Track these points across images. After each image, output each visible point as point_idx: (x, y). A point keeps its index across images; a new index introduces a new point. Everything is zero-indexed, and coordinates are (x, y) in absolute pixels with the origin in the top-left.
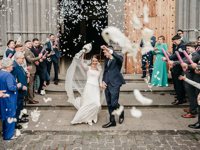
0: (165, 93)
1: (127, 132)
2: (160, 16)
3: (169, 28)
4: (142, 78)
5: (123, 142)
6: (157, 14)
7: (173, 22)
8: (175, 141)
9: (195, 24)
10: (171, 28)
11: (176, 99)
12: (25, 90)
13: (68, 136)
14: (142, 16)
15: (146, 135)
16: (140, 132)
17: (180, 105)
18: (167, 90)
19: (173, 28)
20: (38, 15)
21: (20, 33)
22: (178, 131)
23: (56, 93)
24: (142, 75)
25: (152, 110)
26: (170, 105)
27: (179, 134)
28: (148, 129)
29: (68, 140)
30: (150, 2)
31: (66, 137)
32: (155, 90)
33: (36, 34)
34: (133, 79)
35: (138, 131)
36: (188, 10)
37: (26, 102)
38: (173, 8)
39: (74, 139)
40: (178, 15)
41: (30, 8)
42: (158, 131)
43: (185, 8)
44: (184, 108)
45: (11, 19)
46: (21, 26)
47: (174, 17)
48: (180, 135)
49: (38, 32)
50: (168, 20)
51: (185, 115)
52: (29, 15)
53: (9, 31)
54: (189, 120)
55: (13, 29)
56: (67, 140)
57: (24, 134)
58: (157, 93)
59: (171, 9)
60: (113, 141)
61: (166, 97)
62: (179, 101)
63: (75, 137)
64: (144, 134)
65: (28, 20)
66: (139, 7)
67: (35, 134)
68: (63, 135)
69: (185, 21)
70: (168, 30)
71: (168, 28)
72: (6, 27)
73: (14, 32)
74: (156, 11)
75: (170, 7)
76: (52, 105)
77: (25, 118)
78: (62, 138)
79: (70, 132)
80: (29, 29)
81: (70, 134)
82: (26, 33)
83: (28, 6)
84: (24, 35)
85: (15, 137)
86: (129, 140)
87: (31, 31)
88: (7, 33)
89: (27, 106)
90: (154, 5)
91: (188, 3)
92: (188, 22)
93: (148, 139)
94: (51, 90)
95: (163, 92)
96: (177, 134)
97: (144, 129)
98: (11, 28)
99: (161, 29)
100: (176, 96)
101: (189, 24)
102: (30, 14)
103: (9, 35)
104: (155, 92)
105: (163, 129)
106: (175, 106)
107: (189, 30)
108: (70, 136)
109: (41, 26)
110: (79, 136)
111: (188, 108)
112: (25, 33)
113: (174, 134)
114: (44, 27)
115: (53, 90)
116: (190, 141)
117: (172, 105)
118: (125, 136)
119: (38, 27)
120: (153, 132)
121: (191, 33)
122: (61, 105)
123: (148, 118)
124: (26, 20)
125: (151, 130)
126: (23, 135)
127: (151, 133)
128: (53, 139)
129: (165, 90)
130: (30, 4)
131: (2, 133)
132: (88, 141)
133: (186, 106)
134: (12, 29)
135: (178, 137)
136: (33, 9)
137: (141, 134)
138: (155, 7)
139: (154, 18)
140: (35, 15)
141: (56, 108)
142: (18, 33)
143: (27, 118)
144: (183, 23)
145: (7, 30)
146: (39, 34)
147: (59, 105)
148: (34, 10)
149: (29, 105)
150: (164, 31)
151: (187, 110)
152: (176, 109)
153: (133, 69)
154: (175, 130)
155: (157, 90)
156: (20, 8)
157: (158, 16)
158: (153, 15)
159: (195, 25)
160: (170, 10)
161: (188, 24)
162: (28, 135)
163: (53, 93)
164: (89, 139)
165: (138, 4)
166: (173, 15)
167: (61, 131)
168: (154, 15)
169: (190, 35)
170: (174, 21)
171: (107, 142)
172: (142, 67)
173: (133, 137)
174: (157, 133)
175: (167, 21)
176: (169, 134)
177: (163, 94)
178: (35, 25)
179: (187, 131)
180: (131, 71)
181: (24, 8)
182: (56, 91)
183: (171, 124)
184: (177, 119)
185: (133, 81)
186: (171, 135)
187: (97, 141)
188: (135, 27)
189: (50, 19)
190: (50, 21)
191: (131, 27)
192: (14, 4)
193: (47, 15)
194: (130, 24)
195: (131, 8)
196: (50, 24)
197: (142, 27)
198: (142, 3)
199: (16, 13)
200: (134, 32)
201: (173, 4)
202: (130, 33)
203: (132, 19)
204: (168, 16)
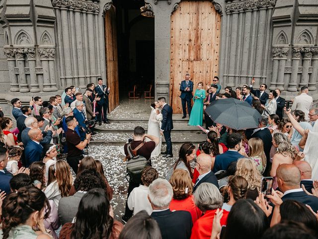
2: (205, 60)
4: (182, 118)
6: (201, 58)
7: (216, 66)
10: (214, 71)
14: (187, 60)
19: (216, 72)
21: (72, 78)
30: (195, 46)
38: (217, 53)
40: (220, 60)
41: (80, 54)
43: (227, 54)
46: (73, 71)
47: (217, 61)
49: (88, 76)
50: (212, 64)
52: (79, 59)
53: (63, 77)
58: (194, 132)
59: (215, 53)
66: (185, 51)
70: (211, 74)
71: (212, 71)
73: (67, 77)
74: (201, 55)
75: (214, 51)
80: (79, 73)
87: (82, 75)
88: (61, 79)
90: (199, 49)
91: (229, 50)
92: (228, 68)
99: (205, 72)
102: (80, 59)
107: (229, 75)
109: (91, 70)
112: (76, 78)
114: (93, 70)
119: (88, 71)
121: (230, 78)
134: (65, 74)
136: (82, 54)
138: (200, 52)
139: (199, 62)
142: (70, 78)
144: (224, 68)
145: (61, 76)
150: (208, 74)
153: (178, 109)
157: (203, 60)
159: (234, 71)
161: (228, 70)
165: (184, 48)
168: (199, 59)
175: (211, 66)
180: (176, 111)
181: (74, 54)
188: (181, 70)
189: (99, 62)
190: (99, 65)
191: (177, 70)
192: (65, 52)
193: (96, 58)
194: (176, 67)
195: (177, 51)
196: (99, 67)
197: (187, 70)
198: (187, 47)
199: (68, 59)
200: (180, 75)
201: (217, 48)
202: (176, 76)
203: (178, 62)
204: (212, 60)
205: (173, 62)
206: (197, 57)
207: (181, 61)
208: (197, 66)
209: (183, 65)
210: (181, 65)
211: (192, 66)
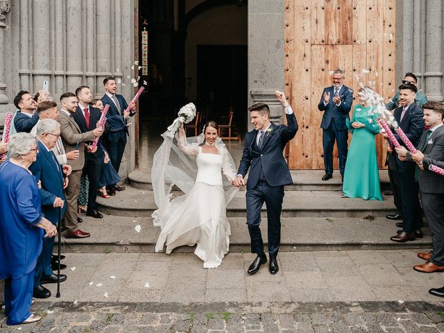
0: (375, 214)
1: (294, 306)
2: (363, 42)
3: (382, 69)
4: (323, 179)
5: (283, 329)
6: (355, 37)
7: (390, 55)
8: (401, 326)
9: (439, 61)
10: (386, 68)
11: (401, 229)
12: (60, 207)
13: (159, 315)
14: (323, 41)
15: (335, 312)
16: (322, 306)
17: (409, 242)
18: (380, 208)
19: (390, 70)
20: (92, 35)
21: (50, 75)
22: (407, 304)
23: (129, 213)
24: (324, 173)
25: (347, 255)
26: (387, 242)
27: (409, 311)
28: (339, 298)
29: (159, 324)
30: (341, 10)
31: (154, 318)
32: (352, 208)
33: (87, 77)
34: (304, 183)
35: (316, 303)
36: (423, 31)
37: (62, 233)
38: (390, 26)
39: (172, 322)
40: (401, 41)
41: (74, 20)
42: (361, 304)
43: (417, 27)
44: (419, 251)
45: (29, 42)
46: (53, 57)
47: (393, 44)
48: (412, 313)
49: (91, 73)
50: (381, 52)
51: (421, 266)
52: (71, 33)
53: (25, 70)
54: (431, 278)
55: (33, 66)
56: (154, 326)
57: (56, 309)
58: (358, 214)
59: (387, 26)
60: (262, 326)
61: (377, 224)
62: (407, 235)
63: (173, 317)
64: (330, 310)
65: (69, 46)
66: (317, 22)
67: (82, 311)
68: (145, 314)
69: (417, 55)
70: (380, 74)
71: (380, 69)
72: (18, 59)
73: (36, 72)
74: (354, 31)
75: (384, 22)
76: (121, 242)
77: (59, 272)
78: (144, 319)
79: (162, 305)
80: (70, 65)
81: (162, 310)
82: (63, 76)
83: (70, 14)
84: (60, 79)
85: (34, 317)
86: (296, 325)
87: (74, 69)
88: (20, 75)
89: (62, 244)
90: (349, 18)
91: (423, 16)
92: (423, 57)
93: (341, 321)
94: (119, 206)
95: (370, 214)
96: (406, 311)
97: (331, 299)
98: (29, 63)
100: (402, 221)
101: (425, 61)
102: (74, 32)
103: (25, 78)
104: (354, 213)
105: (372, 299)
106: (398, 244)
107: (427, 74)
108: (162, 314)
109: (99, 60)
110: (182, 315)
111: (427, 251)
112: (60, 75)
113: (397, 311)
114: (104, 60)
115: (122, 207)
116: (434, 326)
117: (391, 242)
118: (289, 314)
119: (91, 62)
120: (350, 305)
121: (430, 80)
122: (142, 241)
123: (338, 273)
124: (65, 46)
125: (347, 301)
126: (52, 312)
127: (346, 308)
128: (123, 323)
129: (375, 208)
130: (75, 9)
131: (4, 307)
132: (203, 327)
133: (422, 245)
134: (32, 64)
135: (407, 316)
136: (80, 20)
137: (324, 309)
138: (351, 23)
139: (350, 46)
140: (85, 35)
141: (129, 248)
142: (45, 75)
143: (62, 272)
144: (413, 60)
145: (20, 68)
146: (93, 77)
147: (138, 241)
148: (82, 24)
149: (68, 241)
150: (373, 75)
151: (424, 254)
152: (400, 251)
153: (303, 159)
154: (401, 302)
155: (356, 208)
156: (50, 18)
157: (358, 42)
158: (346, 39)
159: (439, 65)
160: (384, 30)
161: (423, 61)
162: (66, 314)
163: (123, 212)
164: (206, 321)
165: (314, 16)
166: (390, 42)
167: (141, 304)
168: (349, 40)
169: (427, 85)
170: (393, 55)
171: (248, 328)
172: (322, 156)
173: (306, 317)
174: (360, 308)
175: (378, 55)
176: (387, 311)
177: (371, 218)
178: (84, 56)
179: (427, 304)
180: (298, 163)
181: (59, 19)
182: (131, 207)
183: (391, 286)
184: (404, 274)
185: (304, 187)
186: (391, 313)
187: (225, 326)
188: (308, 66)
189: (118, 45)
190: (118, 49)
191: (299, 66)
192: (37, 10)
193: (112, 34)
194: (296, 58)
195: (299, 23)
196: (118, 55)
197: (323, 65)
198: (322, 13)
199: (41, 29)
200: (306, 76)
201: (390, 16)
202: (297, 79)
203: (301, 47)
204: (380, 43)
205: (290, 46)
206: (345, 37)
207: (308, 45)
208: (345, 57)
209: (314, 53)
210: (308, 54)
211: (335, 57)
